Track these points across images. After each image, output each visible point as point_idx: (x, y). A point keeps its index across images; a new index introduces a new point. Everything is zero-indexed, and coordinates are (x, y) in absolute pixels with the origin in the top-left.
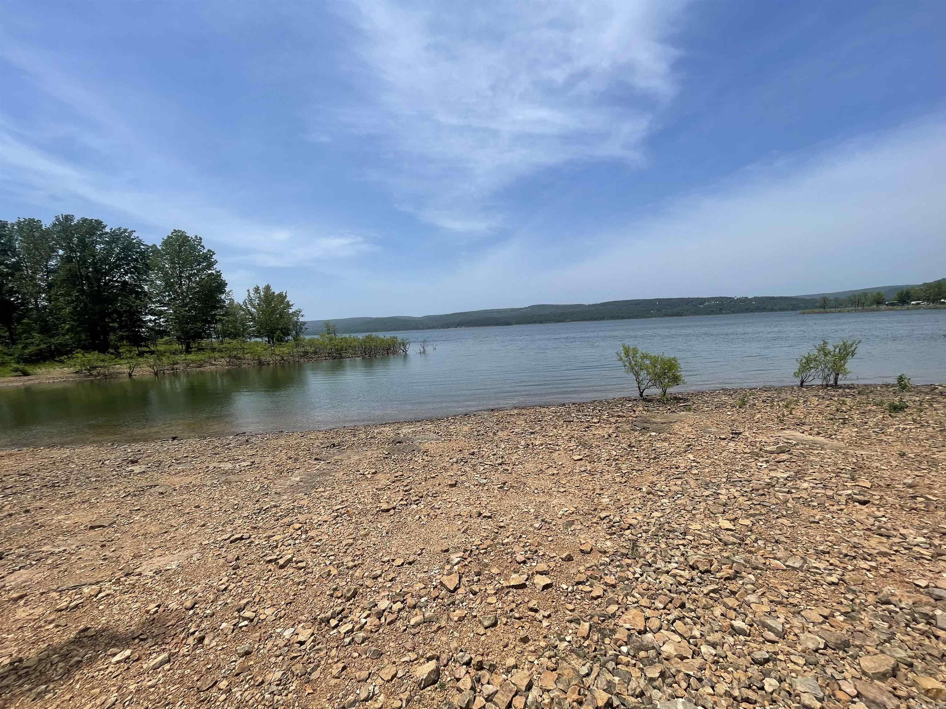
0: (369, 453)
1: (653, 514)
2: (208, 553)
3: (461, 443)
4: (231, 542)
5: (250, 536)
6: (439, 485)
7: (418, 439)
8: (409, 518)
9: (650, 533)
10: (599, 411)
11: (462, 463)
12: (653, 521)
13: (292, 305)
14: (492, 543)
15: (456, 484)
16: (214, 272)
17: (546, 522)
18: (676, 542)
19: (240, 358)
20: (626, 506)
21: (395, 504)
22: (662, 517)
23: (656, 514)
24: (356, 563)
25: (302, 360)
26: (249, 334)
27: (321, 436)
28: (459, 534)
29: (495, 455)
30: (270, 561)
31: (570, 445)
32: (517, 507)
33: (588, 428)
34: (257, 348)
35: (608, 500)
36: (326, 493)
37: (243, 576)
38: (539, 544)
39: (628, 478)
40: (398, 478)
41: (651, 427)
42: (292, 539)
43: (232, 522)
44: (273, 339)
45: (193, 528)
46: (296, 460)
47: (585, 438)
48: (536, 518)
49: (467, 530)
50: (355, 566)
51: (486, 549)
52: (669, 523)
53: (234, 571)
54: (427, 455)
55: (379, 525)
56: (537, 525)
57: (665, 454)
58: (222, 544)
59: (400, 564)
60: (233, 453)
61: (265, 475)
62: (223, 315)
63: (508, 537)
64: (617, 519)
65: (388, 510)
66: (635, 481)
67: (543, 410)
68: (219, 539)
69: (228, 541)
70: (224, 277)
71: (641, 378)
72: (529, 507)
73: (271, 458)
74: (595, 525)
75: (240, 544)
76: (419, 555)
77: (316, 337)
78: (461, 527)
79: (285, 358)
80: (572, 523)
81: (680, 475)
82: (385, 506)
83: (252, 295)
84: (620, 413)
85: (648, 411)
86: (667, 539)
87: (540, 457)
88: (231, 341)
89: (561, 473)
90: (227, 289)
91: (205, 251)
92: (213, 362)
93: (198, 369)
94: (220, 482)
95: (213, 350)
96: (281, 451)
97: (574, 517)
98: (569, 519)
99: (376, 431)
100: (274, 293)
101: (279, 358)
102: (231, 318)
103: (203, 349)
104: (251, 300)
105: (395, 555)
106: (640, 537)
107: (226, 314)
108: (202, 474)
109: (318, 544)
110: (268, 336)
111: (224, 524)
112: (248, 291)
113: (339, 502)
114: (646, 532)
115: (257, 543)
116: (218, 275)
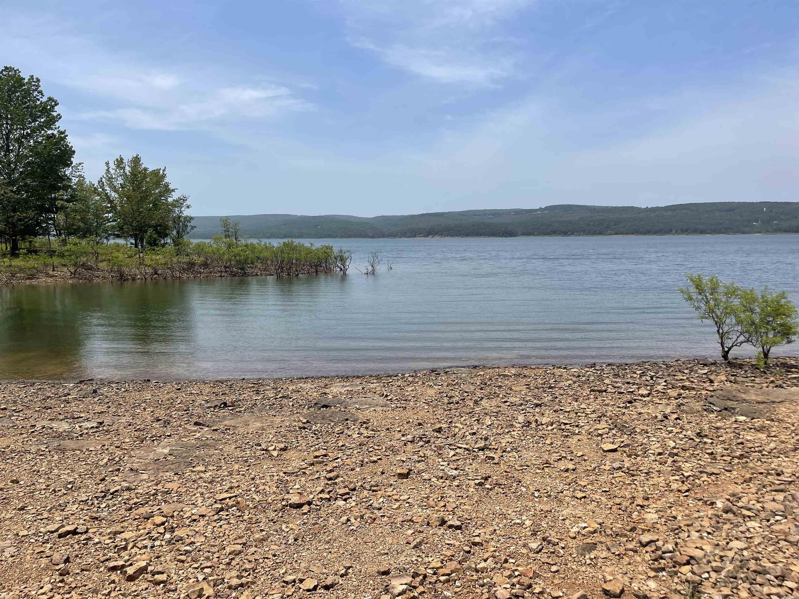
0: (278, 420)
1: (732, 544)
2: (27, 549)
3: (421, 413)
4: (60, 536)
5: (88, 529)
6: (383, 473)
7: (355, 403)
8: (332, 520)
9: (723, 573)
10: (652, 378)
11: (421, 443)
12: (731, 554)
13: (173, 190)
14: (459, 566)
15: (408, 474)
16: (55, 132)
17: (549, 542)
18: (766, 590)
19: (91, 268)
20: (685, 529)
21: (311, 496)
22: (746, 549)
23: (736, 544)
24: (244, 580)
25: (185, 276)
26: (106, 231)
27: (208, 390)
28: (408, 550)
29: (474, 434)
30: (114, 569)
31: (598, 426)
32: (504, 516)
33: (630, 402)
34: (117, 254)
35: (656, 516)
36: (208, 474)
37: (73, 585)
38: (536, 575)
39: (693, 485)
40: (320, 459)
41: (738, 407)
42: (150, 538)
43: (62, 508)
44: (142, 241)
45: (7, 511)
46: (167, 423)
47: (624, 418)
48: (534, 534)
49: (420, 543)
50: (242, 585)
51: (448, 575)
52: (757, 559)
53: (61, 578)
54: (367, 428)
55: (284, 527)
56: (534, 545)
57: (760, 452)
58: (46, 537)
59: (311, 587)
60: (73, 407)
61: (117, 443)
62: (68, 201)
63: (485, 560)
64: (670, 547)
65: (299, 506)
66: (704, 491)
67: (557, 372)
68: (42, 530)
69: (56, 534)
70: (71, 141)
71: (726, 329)
72: (524, 518)
73: (130, 419)
74: (631, 553)
75: (72, 540)
76: (342, 576)
77: (207, 241)
78: (411, 539)
79: (160, 272)
80: (593, 547)
81: (782, 487)
82: (295, 499)
83: (112, 172)
84: (687, 384)
85: (736, 382)
86: (751, 584)
87: (548, 442)
88: (78, 241)
89: (580, 469)
90: (75, 160)
91: (44, 99)
92: (51, 272)
93: (28, 282)
94: (50, 448)
95: (52, 253)
96: (145, 409)
97: (597, 538)
98: (589, 541)
99: (290, 388)
100: (146, 169)
101: (150, 270)
102: (79, 206)
103: (36, 252)
104: (110, 179)
105: (304, 573)
106: (706, 579)
107: (72, 199)
108: (25, 436)
109: (188, 548)
110: (135, 236)
111: (51, 509)
112: (107, 164)
113: (226, 488)
114: (717, 570)
115: (97, 540)
116: (62, 136)
